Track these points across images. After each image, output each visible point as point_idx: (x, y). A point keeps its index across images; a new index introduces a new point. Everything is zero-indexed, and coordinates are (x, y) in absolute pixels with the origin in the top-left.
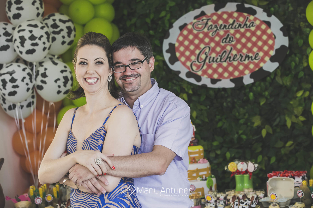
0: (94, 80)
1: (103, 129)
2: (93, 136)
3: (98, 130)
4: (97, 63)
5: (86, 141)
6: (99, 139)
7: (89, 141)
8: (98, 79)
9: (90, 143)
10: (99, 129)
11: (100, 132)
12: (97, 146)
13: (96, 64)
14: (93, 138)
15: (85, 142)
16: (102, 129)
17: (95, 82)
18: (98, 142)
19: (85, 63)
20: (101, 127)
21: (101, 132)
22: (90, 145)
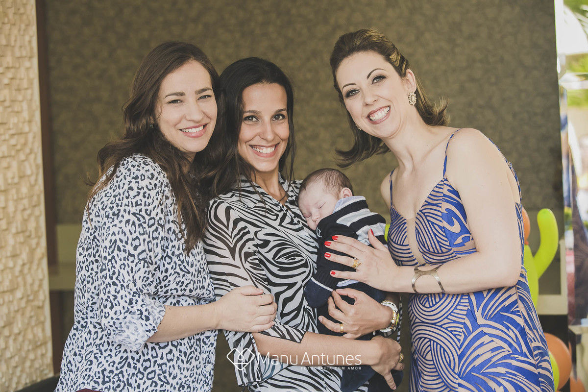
0: (383, 112)
1: (446, 182)
2: (430, 201)
3: (436, 187)
4: (375, 81)
5: (420, 213)
6: (440, 202)
7: (424, 211)
8: (389, 107)
9: (426, 214)
10: (438, 184)
11: (441, 190)
12: (440, 216)
13: (373, 83)
14: (430, 204)
15: (418, 217)
16: (442, 183)
17: (385, 115)
18: (440, 207)
19: (355, 90)
20: (441, 181)
21: (443, 189)
22: (428, 218)
